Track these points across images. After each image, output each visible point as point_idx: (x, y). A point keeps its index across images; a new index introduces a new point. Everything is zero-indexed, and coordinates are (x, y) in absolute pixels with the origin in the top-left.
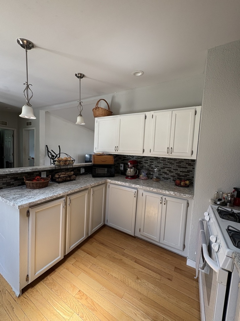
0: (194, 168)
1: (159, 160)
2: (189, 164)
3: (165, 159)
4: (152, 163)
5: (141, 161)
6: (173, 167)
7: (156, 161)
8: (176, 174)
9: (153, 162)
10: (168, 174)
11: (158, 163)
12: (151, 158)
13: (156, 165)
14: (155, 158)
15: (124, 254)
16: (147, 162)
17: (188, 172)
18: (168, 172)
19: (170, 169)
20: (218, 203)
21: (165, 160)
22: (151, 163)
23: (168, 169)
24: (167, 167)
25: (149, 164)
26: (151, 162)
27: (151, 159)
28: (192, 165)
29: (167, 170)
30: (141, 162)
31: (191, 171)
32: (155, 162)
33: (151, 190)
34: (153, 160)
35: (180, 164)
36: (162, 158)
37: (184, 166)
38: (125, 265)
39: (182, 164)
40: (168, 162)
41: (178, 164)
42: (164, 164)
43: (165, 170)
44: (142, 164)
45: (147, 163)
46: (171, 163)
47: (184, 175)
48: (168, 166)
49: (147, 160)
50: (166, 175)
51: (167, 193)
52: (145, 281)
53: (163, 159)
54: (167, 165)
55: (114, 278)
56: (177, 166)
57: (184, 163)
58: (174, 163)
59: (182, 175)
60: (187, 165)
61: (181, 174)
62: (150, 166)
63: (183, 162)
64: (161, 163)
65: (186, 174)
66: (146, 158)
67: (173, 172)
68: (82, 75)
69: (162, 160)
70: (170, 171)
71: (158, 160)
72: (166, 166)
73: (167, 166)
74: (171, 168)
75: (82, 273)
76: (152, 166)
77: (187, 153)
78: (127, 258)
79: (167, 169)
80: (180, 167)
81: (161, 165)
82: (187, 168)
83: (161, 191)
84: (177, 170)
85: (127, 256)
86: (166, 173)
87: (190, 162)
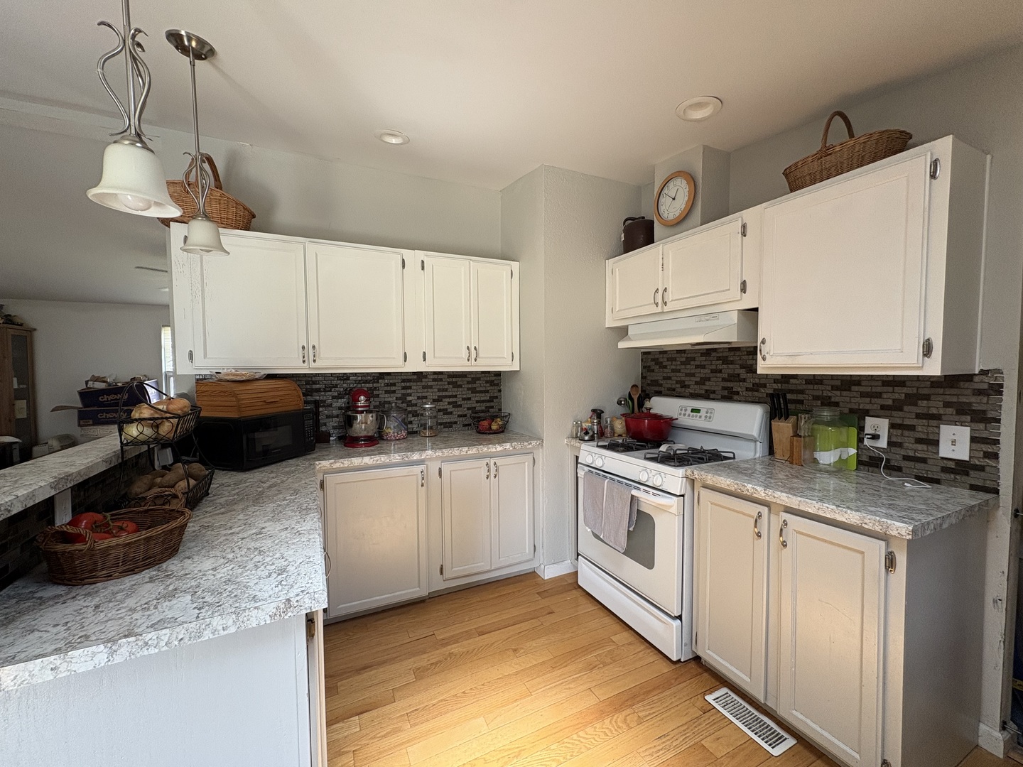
0: (500, 391)
1: (427, 380)
2: (492, 383)
3: (440, 377)
4: (409, 391)
5: (375, 389)
6: (461, 393)
7: (418, 384)
8: (468, 409)
9: (410, 388)
10: (451, 413)
11: (424, 387)
12: (405, 377)
13: (420, 395)
14: (415, 377)
15: (445, 643)
16: (393, 388)
17: (492, 399)
18: (450, 408)
19: (454, 400)
20: (587, 438)
21: (441, 380)
22: (404, 391)
23: (451, 400)
24: (446, 397)
25: (400, 395)
26: (404, 388)
27: (404, 381)
28: (497, 385)
29: (449, 403)
30: (375, 392)
31: (496, 397)
32: (418, 387)
33: (465, 453)
34: (409, 381)
35: (474, 386)
36: (435, 373)
37: (481, 389)
38: (472, 654)
39: (479, 385)
40: (449, 383)
41: (470, 386)
42: (439, 390)
43: (444, 404)
44: (378, 396)
45: (394, 392)
46: (455, 385)
47: (484, 408)
48: (450, 394)
49: (394, 385)
50: (446, 416)
51: (499, 448)
52: (528, 644)
53: (436, 376)
54: (446, 390)
55: (482, 687)
56: (468, 389)
57: (481, 382)
58: (461, 383)
59: (480, 409)
60: (488, 385)
61: (479, 407)
62: (403, 398)
63: (479, 379)
64: (431, 387)
65: (488, 404)
66: (388, 377)
67: (460, 406)
68: (207, 48)
69: (434, 380)
70: (455, 405)
71: (423, 380)
72: (444, 394)
73: (447, 394)
74: (456, 396)
75: (409, 749)
76: (409, 398)
77: (504, 358)
78: (458, 642)
79: (448, 400)
80: (474, 391)
81: (432, 394)
82: (488, 391)
83: (486, 449)
84: (469, 399)
85: (455, 640)
86: (445, 412)
87: (493, 379)
